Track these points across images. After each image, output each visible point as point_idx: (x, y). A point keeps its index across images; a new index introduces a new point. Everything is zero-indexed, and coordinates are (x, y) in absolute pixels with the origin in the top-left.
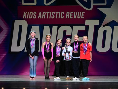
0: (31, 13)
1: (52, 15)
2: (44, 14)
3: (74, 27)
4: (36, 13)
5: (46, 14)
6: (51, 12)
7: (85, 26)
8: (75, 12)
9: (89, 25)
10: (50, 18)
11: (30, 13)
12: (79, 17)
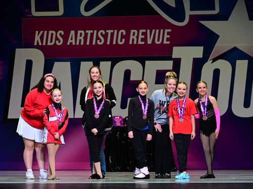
0: (52, 34)
1: (98, 38)
2: (81, 34)
3: (147, 62)
4: (63, 33)
5: (86, 35)
6: (95, 32)
7: (172, 61)
8: (148, 31)
9: (181, 58)
10: (94, 43)
11: (50, 32)
12: (158, 40)
